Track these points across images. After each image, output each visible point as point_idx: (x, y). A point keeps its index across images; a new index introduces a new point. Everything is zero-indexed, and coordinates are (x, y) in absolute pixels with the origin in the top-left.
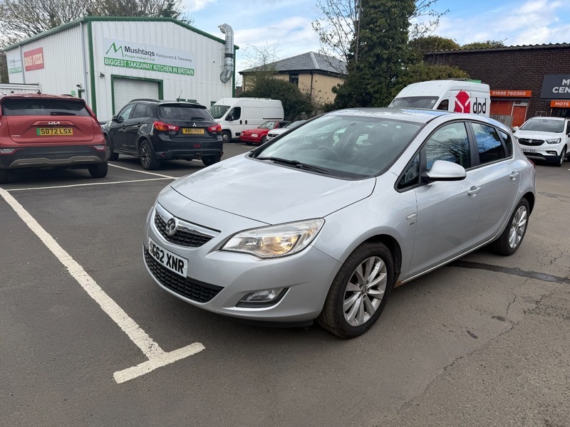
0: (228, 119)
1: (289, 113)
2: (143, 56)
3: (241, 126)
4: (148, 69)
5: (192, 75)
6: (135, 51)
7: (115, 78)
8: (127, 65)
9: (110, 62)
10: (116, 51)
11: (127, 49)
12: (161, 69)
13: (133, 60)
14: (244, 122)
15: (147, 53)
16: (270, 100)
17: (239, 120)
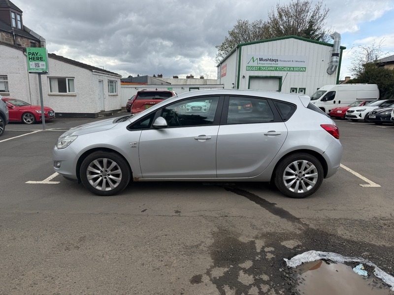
0: (324, 100)
1: (384, 94)
2: (270, 62)
3: (335, 105)
4: (273, 70)
5: (304, 71)
6: (266, 60)
7: (251, 78)
8: (260, 69)
9: (250, 68)
10: (254, 61)
11: (261, 60)
12: (282, 69)
13: (264, 65)
14: (337, 102)
15: (273, 60)
16: (367, 85)
17: (333, 100)
